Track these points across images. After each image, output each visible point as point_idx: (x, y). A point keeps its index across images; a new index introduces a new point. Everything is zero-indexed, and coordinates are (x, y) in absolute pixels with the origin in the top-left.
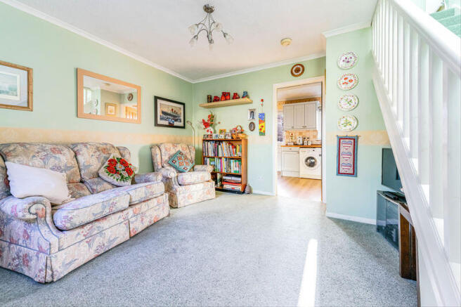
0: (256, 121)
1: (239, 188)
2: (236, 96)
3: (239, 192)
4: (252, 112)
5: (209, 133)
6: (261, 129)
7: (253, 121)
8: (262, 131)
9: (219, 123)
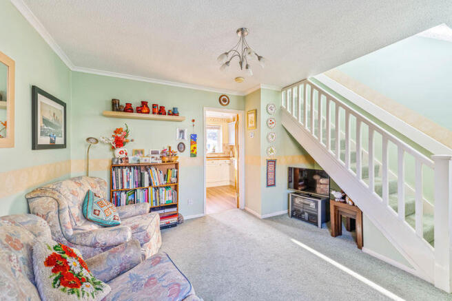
0: (187, 141)
1: (174, 220)
2: (161, 111)
3: (174, 225)
4: (182, 132)
5: (123, 156)
6: (193, 151)
7: (184, 142)
8: (194, 152)
9: (132, 141)
